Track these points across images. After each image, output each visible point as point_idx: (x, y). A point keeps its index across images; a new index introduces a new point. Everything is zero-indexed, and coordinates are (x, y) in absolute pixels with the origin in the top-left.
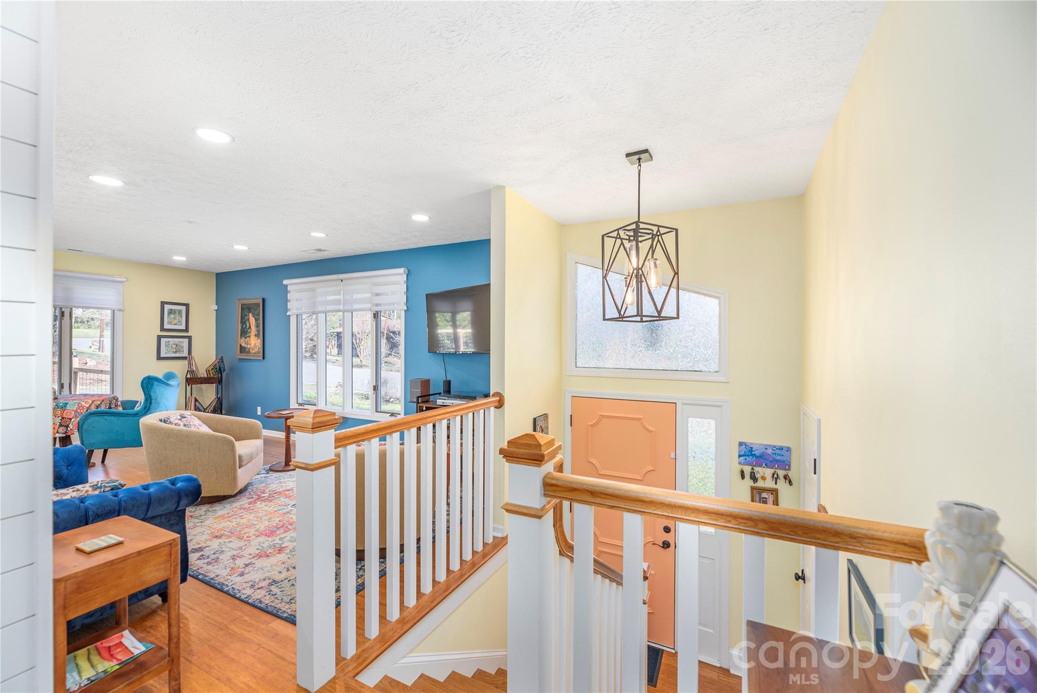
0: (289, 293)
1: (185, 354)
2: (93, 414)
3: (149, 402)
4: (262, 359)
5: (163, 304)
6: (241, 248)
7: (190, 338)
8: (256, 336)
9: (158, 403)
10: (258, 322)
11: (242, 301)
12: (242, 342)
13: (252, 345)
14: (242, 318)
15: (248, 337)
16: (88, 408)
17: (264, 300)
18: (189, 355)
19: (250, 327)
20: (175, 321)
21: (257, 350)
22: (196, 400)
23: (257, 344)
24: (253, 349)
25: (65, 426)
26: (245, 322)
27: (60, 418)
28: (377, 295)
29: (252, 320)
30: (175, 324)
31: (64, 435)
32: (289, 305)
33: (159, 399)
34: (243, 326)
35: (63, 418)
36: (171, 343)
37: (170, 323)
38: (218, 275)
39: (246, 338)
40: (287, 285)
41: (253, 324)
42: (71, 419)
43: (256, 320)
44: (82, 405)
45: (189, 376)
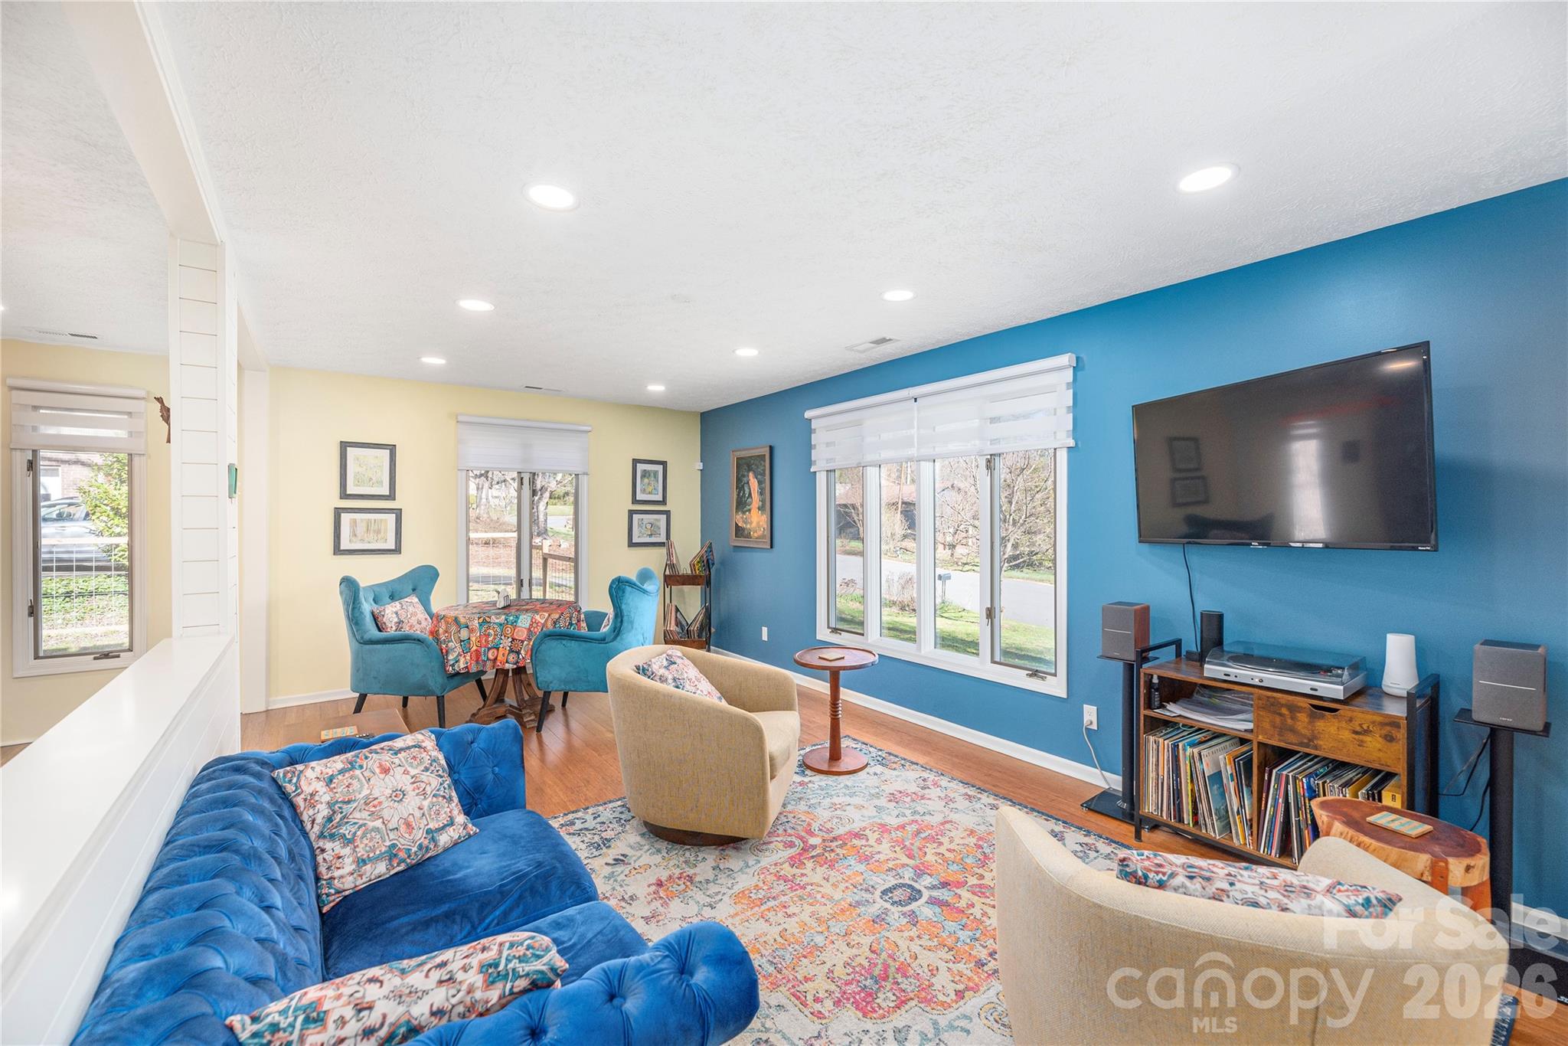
0: (815, 433)
1: (662, 539)
2: (549, 636)
3: (619, 620)
4: (769, 547)
5: (635, 462)
6: (747, 353)
7: (667, 513)
8: (759, 509)
9: (632, 623)
10: (763, 485)
11: (738, 453)
12: (739, 518)
13: (754, 524)
14: (739, 480)
15: (747, 511)
16: (544, 625)
17: (771, 448)
18: (667, 539)
19: (750, 494)
20: (650, 489)
21: (761, 532)
22: (677, 610)
23: (761, 523)
24: (755, 532)
25: (516, 652)
26: (743, 486)
27: (510, 640)
28: (993, 420)
29: (754, 483)
30: (650, 493)
31: (515, 666)
32: (815, 455)
33: (632, 616)
34: (739, 493)
35: (513, 640)
36: (645, 522)
37: (643, 491)
38: (702, 414)
39: (744, 513)
40: (811, 420)
41: (754, 490)
42: (523, 642)
43: (760, 483)
44: (536, 620)
45: (667, 573)
